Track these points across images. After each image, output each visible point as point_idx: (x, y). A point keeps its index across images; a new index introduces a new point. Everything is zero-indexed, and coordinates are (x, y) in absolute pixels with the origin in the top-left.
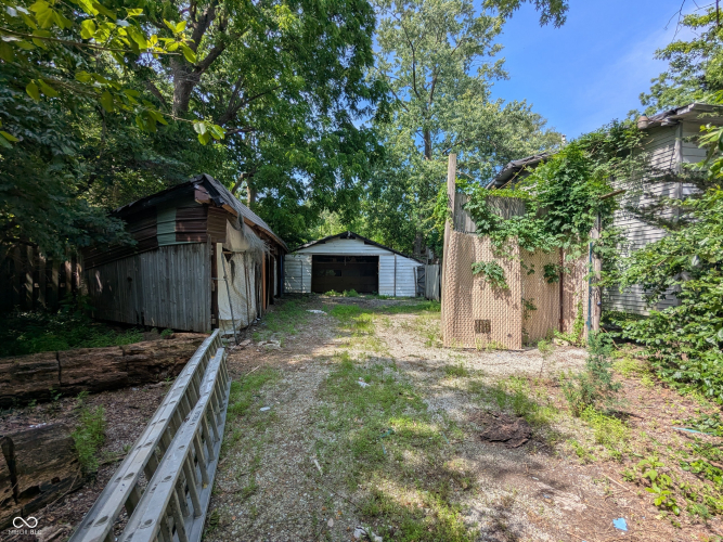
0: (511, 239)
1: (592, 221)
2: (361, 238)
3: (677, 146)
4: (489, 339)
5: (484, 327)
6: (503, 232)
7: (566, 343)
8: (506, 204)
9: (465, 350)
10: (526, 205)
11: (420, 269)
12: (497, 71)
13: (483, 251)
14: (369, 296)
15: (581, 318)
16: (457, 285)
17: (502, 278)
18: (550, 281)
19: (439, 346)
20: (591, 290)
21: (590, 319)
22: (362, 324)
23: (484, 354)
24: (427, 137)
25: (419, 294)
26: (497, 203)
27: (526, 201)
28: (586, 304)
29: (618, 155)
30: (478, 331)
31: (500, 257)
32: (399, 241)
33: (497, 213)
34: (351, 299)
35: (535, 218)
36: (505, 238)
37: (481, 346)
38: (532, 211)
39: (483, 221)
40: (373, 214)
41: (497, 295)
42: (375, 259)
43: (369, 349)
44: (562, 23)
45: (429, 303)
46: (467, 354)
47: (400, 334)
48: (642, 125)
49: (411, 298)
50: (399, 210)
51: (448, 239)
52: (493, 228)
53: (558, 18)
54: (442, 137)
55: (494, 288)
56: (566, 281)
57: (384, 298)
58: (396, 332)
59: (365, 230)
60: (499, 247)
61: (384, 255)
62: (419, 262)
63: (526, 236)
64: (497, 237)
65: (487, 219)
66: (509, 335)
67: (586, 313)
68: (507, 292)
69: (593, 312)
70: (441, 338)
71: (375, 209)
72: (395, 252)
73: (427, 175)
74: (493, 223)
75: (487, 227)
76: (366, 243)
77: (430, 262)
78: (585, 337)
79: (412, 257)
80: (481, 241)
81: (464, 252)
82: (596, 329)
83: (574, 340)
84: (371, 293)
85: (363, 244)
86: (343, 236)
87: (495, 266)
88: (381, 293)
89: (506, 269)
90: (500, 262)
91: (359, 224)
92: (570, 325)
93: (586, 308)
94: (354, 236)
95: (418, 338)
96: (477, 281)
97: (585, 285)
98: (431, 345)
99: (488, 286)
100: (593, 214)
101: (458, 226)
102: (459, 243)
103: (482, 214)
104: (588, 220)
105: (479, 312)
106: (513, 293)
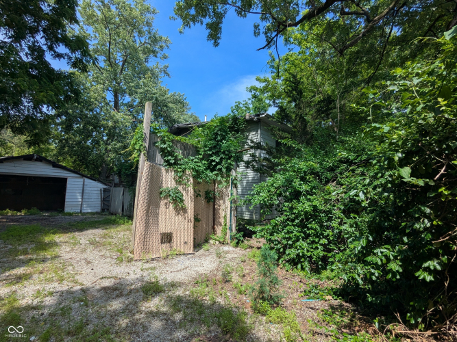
0: (188, 172)
1: (232, 165)
2: (49, 162)
3: (259, 132)
4: (171, 247)
5: (167, 238)
6: (183, 166)
7: (217, 243)
8: (185, 147)
9: (153, 260)
10: (196, 151)
11: (105, 190)
12: (164, 71)
13: (168, 180)
14: (54, 213)
15: (225, 225)
16: (148, 206)
17: (182, 201)
18: (208, 202)
19: (130, 260)
20: (231, 207)
21: (231, 225)
22: (43, 247)
23: (169, 261)
24: (116, 96)
25: (103, 210)
26: (179, 145)
27: (196, 147)
28: (228, 216)
29: (235, 131)
30: (162, 242)
31: (180, 185)
32: (87, 167)
33: (179, 153)
34: (31, 217)
35: (202, 159)
36: (184, 171)
37: (165, 254)
38: (201, 154)
39: (170, 157)
40: (63, 144)
41: (178, 213)
42: (63, 181)
43: (50, 280)
44: (217, 45)
45: (113, 217)
46: (155, 264)
47: (88, 251)
48: (247, 118)
49: (97, 213)
50: (89, 143)
51: (142, 168)
52: (176, 164)
53: (215, 42)
54: (127, 99)
55: (175, 208)
56: (217, 201)
57: (70, 214)
58: (84, 251)
59: (54, 155)
60: (180, 177)
61: (73, 177)
62: (106, 185)
63: (197, 171)
64: (180, 170)
65: (172, 156)
66: (186, 243)
67: (228, 221)
68: (185, 210)
69: (233, 221)
70: (132, 252)
71: (66, 140)
72: (83, 176)
73: (115, 122)
74: (176, 159)
75: (172, 161)
76: (54, 166)
77: (116, 185)
78: (228, 236)
79: (99, 181)
80: (167, 171)
81: (155, 180)
82: (234, 231)
83: (222, 240)
84: (56, 210)
85: (51, 167)
86: (28, 158)
87: (177, 191)
88: (67, 210)
89: (184, 193)
90: (180, 188)
91: (48, 150)
92: (219, 230)
93: (228, 219)
94: (41, 159)
95: (108, 254)
96: (163, 202)
97: (228, 204)
98: (122, 261)
99: (171, 206)
100: (233, 161)
101: (150, 157)
102: (152, 172)
103: (168, 151)
104: (230, 164)
105: (164, 227)
106: (189, 211)
